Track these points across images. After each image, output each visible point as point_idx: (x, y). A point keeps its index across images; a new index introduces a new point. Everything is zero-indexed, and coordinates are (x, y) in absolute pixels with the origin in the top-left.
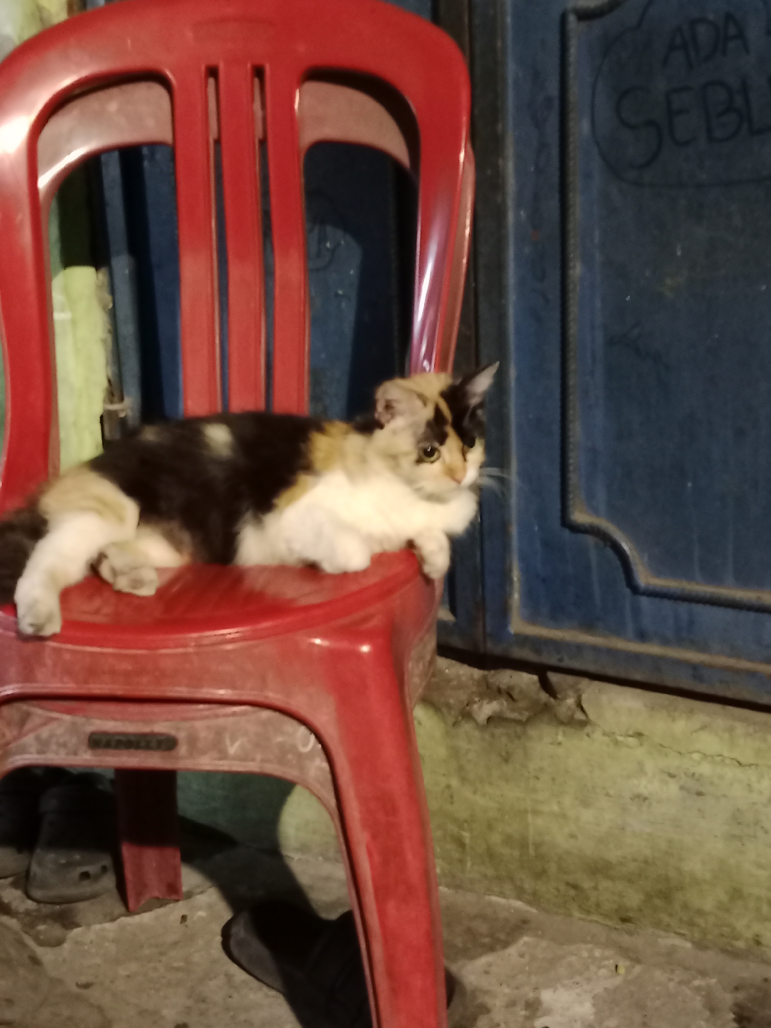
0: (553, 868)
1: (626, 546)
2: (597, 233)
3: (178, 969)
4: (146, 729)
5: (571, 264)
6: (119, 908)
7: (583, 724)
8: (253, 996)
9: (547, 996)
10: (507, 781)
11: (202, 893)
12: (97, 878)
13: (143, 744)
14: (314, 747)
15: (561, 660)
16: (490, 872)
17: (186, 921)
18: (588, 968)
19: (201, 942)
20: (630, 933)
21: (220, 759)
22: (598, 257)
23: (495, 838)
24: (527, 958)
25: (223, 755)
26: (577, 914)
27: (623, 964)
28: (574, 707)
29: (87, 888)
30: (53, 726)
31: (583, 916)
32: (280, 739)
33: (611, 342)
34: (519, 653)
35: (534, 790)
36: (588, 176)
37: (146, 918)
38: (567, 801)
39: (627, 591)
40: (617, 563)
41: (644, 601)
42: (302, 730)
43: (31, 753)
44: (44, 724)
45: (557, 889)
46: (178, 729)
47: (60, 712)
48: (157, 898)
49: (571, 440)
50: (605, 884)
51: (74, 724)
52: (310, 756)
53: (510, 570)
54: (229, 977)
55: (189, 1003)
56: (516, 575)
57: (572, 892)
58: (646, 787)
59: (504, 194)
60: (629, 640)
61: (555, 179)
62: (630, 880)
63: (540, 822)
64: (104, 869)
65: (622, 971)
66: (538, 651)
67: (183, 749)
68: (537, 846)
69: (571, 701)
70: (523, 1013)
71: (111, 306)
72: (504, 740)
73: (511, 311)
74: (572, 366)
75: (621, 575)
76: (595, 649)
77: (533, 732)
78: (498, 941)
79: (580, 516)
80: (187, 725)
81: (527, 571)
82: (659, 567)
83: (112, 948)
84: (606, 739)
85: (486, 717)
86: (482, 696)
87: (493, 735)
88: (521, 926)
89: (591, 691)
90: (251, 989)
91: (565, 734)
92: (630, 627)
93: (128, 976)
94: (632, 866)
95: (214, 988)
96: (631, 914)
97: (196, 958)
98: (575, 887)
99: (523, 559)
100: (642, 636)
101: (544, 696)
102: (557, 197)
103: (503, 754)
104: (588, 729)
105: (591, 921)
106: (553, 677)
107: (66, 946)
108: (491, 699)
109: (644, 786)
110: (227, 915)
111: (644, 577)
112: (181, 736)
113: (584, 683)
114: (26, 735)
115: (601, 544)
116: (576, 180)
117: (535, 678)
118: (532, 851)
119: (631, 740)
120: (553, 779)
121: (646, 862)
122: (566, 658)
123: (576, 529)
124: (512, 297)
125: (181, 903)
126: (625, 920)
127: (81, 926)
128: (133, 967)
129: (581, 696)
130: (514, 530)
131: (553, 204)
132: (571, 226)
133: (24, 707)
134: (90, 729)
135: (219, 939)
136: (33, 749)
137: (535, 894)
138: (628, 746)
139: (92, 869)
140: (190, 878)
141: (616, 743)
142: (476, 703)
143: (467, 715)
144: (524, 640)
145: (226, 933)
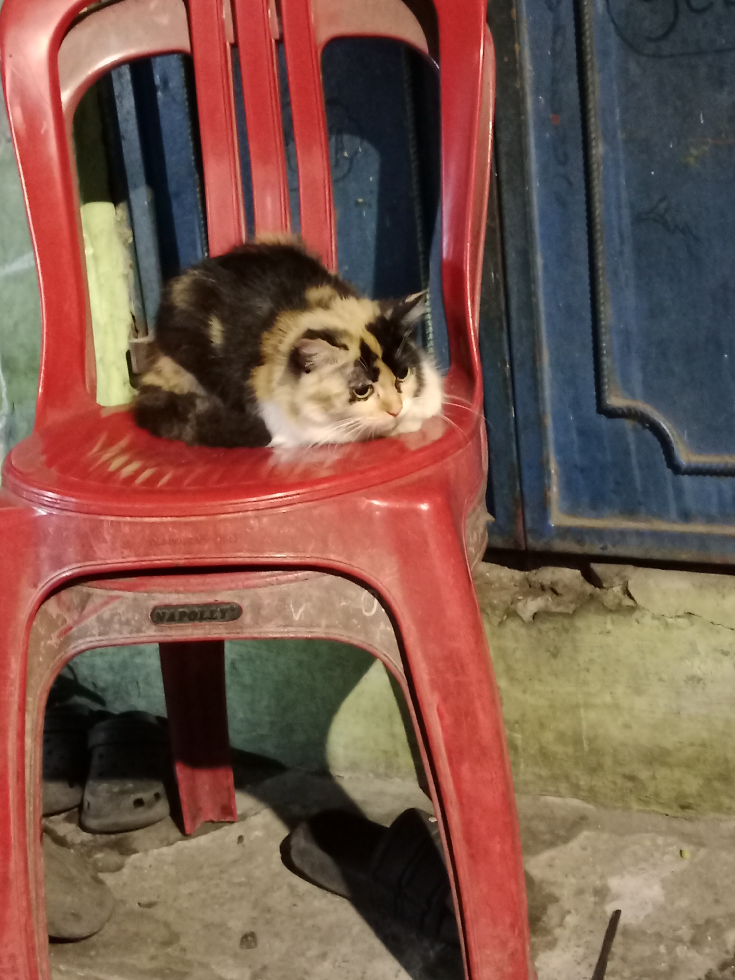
0: (608, 761)
1: (665, 426)
2: (618, 111)
3: (240, 885)
4: (210, 599)
5: (594, 143)
6: (175, 833)
7: (632, 609)
8: (317, 904)
9: (614, 883)
10: (556, 675)
11: (256, 814)
12: (150, 805)
13: (207, 614)
14: (377, 611)
15: (604, 548)
16: (544, 772)
17: (243, 840)
18: (652, 855)
19: (260, 859)
20: (690, 820)
21: (285, 626)
22: (621, 136)
23: (548, 737)
24: (589, 851)
25: (288, 622)
26: (635, 806)
27: (688, 850)
28: (620, 594)
29: (142, 815)
30: (115, 604)
31: (641, 808)
32: (343, 603)
33: (638, 219)
34: (561, 546)
35: (585, 683)
36: (605, 54)
37: (203, 840)
38: (620, 690)
39: (668, 472)
40: (657, 444)
41: (686, 480)
42: (365, 594)
43: (94, 636)
44: (106, 603)
45: (615, 783)
46: (242, 598)
47: (120, 589)
48: (212, 822)
49: (603, 323)
50: (662, 772)
51: (135, 599)
52: (374, 620)
53: (548, 462)
54: (292, 888)
55: (255, 914)
56: (553, 467)
57: (630, 785)
58: (699, 668)
59: (522, 79)
60: (674, 522)
61: (573, 60)
62: (689, 765)
63: (592, 715)
64: (157, 796)
65: (687, 855)
66: (580, 542)
67: (247, 618)
68: (591, 741)
69: (617, 589)
70: (592, 899)
71: (131, 240)
72: (552, 634)
73: (535, 199)
74: (600, 248)
75: (661, 456)
76: (639, 534)
77: (580, 623)
78: (558, 837)
79: (615, 400)
80: (251, 592)
81: (563, 464)
82: (700, 444)
83: (172, 871)
84: (656, 622)
85: (531, 614)
86: (526, 595)
87: (540, 631)
88: (580, 822)
89: (637, 577)
90: (315, 897)
91: (613, 622)
92: (673, 507)
93: (191, 894)
94: (689, 751)
95: (279, 899)
96: (691, 801)
97: (257, 873)
98: (632, 778)
99: (560, 451)
100: (686, 516)
101: (589, 588)
102: (575, 78)
103: (552, 649)
104: (637, 615)
105: (649, 812)
106: (598, 568)
107: (126, 871)
108: (536, 596)
109: (697, 667)
110: (282, 832)
111: (685, 456)
112: (245, 604)
113: (630, 571)
114: (87, 617)
115: (640, 426)
116: (593, 59)
117: (578, 572)
118: (586, 746)
119: (680, 620)
120: (604, 669)
121: (703, 745)
122: (610, 546)
123: (612, 414)
124: (535, 185)
125: (235, 825)
126: (683, 807)
127: (138, 852)
128: (195, 885)
129: (627, 582)
130: (549, 421)
131: (573, 85)
132: (591, 106)
133: (84, 589)
134: (153, 603)
135: (278, 855)
136: (95, 632)
137: (591, 789)
138: (679, 628)
139: (146, 796)
140: (243, 802)
141: (667, 625)
142: (520, 600)
143: (512, 613)
144: (565, 532)
145: (285, 849)
